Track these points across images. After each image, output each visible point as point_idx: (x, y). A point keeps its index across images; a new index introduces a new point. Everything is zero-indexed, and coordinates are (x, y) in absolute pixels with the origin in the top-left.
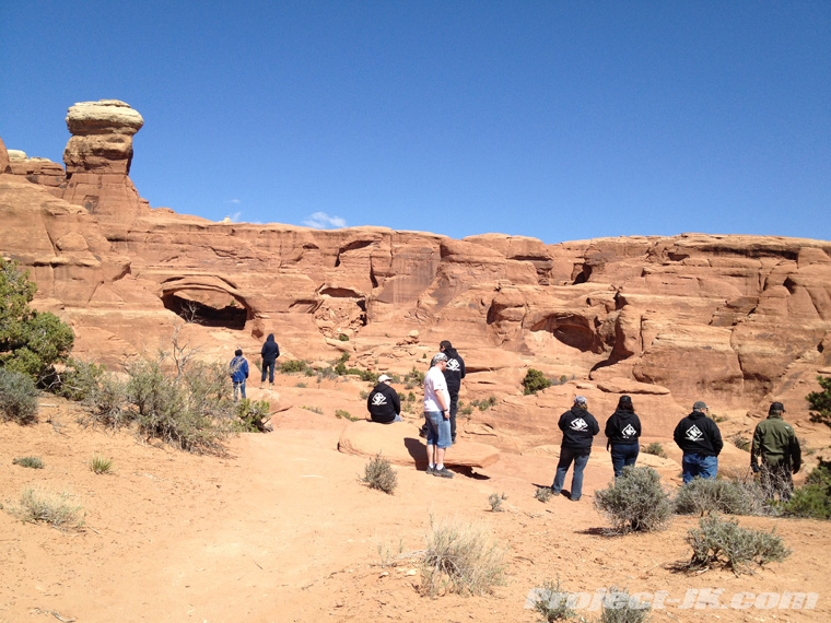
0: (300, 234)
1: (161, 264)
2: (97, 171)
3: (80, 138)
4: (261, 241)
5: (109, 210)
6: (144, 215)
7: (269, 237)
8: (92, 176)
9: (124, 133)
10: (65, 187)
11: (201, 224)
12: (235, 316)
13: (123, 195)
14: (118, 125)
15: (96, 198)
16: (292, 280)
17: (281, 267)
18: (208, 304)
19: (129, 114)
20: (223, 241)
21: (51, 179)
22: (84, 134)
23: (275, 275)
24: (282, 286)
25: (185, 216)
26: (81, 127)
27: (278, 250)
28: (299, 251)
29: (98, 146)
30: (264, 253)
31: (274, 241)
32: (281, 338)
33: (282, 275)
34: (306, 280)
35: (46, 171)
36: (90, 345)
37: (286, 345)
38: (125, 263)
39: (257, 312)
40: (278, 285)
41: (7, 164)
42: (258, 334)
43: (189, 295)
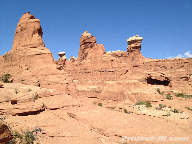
0: (183, 60)
1: (147, 71)
2: (134, 52)
3: (130, 45)
4: (172, 63)
5: (136, 60)
6: (144, 60)
7: (174, 62)
8: (133, 53)
9: (139, 42)
10: (127, 56)
11: (157, 60)
12: (166, 83)
13: (139, 56)
14: (137, 41)
15: (134, 58)
16: (180, 72)
17: (177, 69)
18: (160, 80)
19: (140, 38)
20: (162, 64)
21: (125, 55)
22: (130, 44)
23: (175, 71)
25: (154, 59)
26: (130, 43)
27: (177, 65)
28: (183, 64)
29: (133, 46)
30: (173, 65)
31: (176, 62)
32: (178, 88)
33: (177, 71)
34: (185, 72)
35: (124, 54)
36: (118, 89)
37: (179, 89)
38: (126, 70)
39: (171, 81)
40: (176, 73)
41: (105, 51)
42: (171, 87)
43: (155, 78)
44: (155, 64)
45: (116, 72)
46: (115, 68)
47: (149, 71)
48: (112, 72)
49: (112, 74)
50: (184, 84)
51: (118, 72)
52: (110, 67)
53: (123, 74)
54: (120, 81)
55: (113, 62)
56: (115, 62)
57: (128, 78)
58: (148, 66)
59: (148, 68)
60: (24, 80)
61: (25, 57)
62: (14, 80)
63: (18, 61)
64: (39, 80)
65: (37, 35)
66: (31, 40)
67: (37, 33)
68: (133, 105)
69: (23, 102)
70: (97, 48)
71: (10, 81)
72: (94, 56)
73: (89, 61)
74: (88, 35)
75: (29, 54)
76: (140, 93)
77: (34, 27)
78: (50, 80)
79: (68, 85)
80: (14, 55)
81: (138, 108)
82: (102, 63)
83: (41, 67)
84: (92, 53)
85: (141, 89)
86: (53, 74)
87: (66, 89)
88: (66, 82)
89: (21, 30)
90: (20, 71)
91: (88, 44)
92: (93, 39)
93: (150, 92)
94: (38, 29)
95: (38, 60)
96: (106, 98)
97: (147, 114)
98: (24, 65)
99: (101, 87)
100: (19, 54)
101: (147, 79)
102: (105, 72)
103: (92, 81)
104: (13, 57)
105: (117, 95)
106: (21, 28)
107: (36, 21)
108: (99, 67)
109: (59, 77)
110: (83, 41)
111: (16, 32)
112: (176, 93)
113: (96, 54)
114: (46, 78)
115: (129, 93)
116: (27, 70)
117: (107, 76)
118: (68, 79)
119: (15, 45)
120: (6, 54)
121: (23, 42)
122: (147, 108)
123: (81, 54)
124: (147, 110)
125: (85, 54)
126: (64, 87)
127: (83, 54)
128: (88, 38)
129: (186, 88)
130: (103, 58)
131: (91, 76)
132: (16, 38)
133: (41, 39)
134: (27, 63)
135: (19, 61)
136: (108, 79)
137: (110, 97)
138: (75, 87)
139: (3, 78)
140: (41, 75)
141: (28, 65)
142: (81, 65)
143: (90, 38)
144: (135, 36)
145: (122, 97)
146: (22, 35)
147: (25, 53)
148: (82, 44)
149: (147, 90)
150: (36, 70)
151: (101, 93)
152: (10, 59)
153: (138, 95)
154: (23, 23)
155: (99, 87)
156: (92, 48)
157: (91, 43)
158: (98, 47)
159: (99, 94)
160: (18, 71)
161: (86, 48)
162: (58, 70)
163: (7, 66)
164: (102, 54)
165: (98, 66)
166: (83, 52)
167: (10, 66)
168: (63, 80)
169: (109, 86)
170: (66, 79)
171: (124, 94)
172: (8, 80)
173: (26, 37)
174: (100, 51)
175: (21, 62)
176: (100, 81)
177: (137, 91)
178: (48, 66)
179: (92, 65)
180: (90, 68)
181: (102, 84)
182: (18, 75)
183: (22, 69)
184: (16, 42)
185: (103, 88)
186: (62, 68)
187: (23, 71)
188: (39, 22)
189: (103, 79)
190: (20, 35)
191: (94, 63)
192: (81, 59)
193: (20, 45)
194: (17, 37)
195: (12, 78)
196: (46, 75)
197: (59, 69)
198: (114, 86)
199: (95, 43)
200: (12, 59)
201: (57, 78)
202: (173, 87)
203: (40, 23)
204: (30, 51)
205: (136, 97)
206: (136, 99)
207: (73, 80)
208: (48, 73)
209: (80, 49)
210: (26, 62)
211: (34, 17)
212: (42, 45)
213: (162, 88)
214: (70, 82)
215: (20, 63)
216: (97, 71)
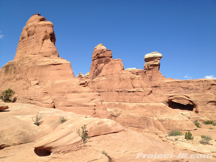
0: (210, 81)
1: (168, 92)
2: (152, 70)
3: (147, 63)
4: (197, 84)
5: (155, 79)
6: (164, 80)
7: (199, 83)
8: (150, 72)
9: (158, 60)
10: (144, 75)
11: (179, 81)
12: (190, 107)
13: (158, 75)
14: (156, 58)
15: (151, 77)
16: (207, 95)
17: (203, 91)
18: (182, 103)
19: (159, 55)
20: (185, 85)
21: (141, 74)
22: (148, 62)
23: (202, 94)
24: (204, 97)
25: (175, 79)
26: (147, 60)
27: (202, 86)
28: (210, 86)
29: (151, 64)
30: (198, 87)
31: (201, 84)
32: (205, 113)
33: (204, 94)
34: (212, 95)
35: (140, 72)
36: (141, 113)
37: (207, 115)
38: (150, 90)
39: (196, 105)
40: (203, 97)
41: (123, 68)
42: (197, 112)
43: (176, 101)
44: (178, 85)
45: (137, 93)
46: (137, 87)
47: (170, 92)
48: (133, 92)
49: (132, 94)
50: (211, 110)
51: (140, 92)
52: (131, 86)
53: (147, 95)
54: (143, 103)
55: (134, 81)
56: (137, 81)
57: (152, 100)
58: (169, 87)
59: (169, 89)
60: (32, 100)
61: (35, 67)
62: (18, 98)
63: (23, 74)
64: (54, 99)
65: (48, 41)
66: (41, 48)
67: (49, 39)
68: (167, 136)
69: (64, 152)
70: (113, 64)
71: (12, 100)
72: (110, 73)
73: (104, 78)
74: (103, 49)
75: (40, 64)
76: (168, 119)
77: (46, 32)
78: (69, 100)
79: (96, 108)
80: (19, 65)
81: (174, 140)
82: (120, 81)
83: (57, 82)
84: (107, 69)
85: (169, 115)
86: (74, 92)
87: (93, 114)
88: (92, 103)
89: (28, 35)
90: (27, 86)
91: (103, 58)
92: (108, 53)
93: (181, 119)
94: (51, 35)
95: (52, 72)
96: (125, 124)
97: (190, 149)
98: (34, 79)
99: (118, 111)
100: (26, 65)
101: (168, 103)
102: (123, 92)
103: (107, 103)
104: (17, 68)
105: (140, 121)
106: (29, 32)
107: (48, 24)
108: (117, 86)
109: (83, 97)
110: (97, 55)
111: (21, 38)
112: (204, 120)
113: (112, 71)
114: (65, 97)
115: (154, 118)
116: (37, 85)
117: (127, 97)
118: (95, 99)
119: (19, 54)
120: (7, 64)
121: (30, 49)
122: (187, 140)
123: (93, 71)
124: (189, 144)
125: (98, 71)
126: (91, 110)
127: (96, 70)
128: (102, 51)
129: (214, 114)
130: (122, 76)
131: (106, 97)
132: (21, 45)
133: (54, 46)
134: (37, 75)
135: (26, 73)
136: (127, 100)
137: (131, 123)
138: (105, 111)
139: (3, 95)
140: (57, 92)
141: (38, 78)
142: (94, 83)
143: (105, 52)
144: (153, 53)
145: (146, 124)
146: (29, 41)
147: (34, 63)
148: (95, 58)
149: (176, 115)
150: (50, 86)
151: (119, 118)
152: (13, 70)
153: (166, 122)
154: (31, 26)
155: (116, 110)
156: (107, 64)
157: (107, 58)
158: (115, 62)
159: (115, 119)
160: (25, 87)
161: (99, 63)
162: (80, 86)
163: (9, 80)
164: (120, 70)
165: (115, 84)
166: (96, 68)
167: (12, 80)
168: (89, 100)
169: (129, 109)
170: (93, 100)
171: (148, 120)
172: (10, 99)
173: (35, 44)
174: (118, 67)
175: (28, 74)
176: (117, 103)
177: (164, 117)
178: (67, 81)
179: (107, 83)
180: (105, 86)
181: (120, 106)
182: (23, 93)
183: (31, 83)
184: (20, 50)
185: (122, 112)
186: (86, 84)
187: (32, 87)
188: (52, 25)
189: (121, 101)
190: (26, 42)
191: (110, 80)
192: (93, 76)
193: (25, 53)
194: (23, 44)
195: (16, 95)
196: (63, 93)
197: (82, 85)
198: (135, 109)
199: (111, 57)
200: (16, 70)
201: (81, 97)
202: (199, 113)
203: (53, 27)
204: (41, 60)
205: (163, 125)
206: (163, 127)
207: (102, 101)
208: (67, 91)
209: (93, 64)
210: (35, 74)
211: (45, 20)
212: (55, 54)
213: (185, 113)
214: (98, 103)
215: (27, 76)
216: (113, 91)
